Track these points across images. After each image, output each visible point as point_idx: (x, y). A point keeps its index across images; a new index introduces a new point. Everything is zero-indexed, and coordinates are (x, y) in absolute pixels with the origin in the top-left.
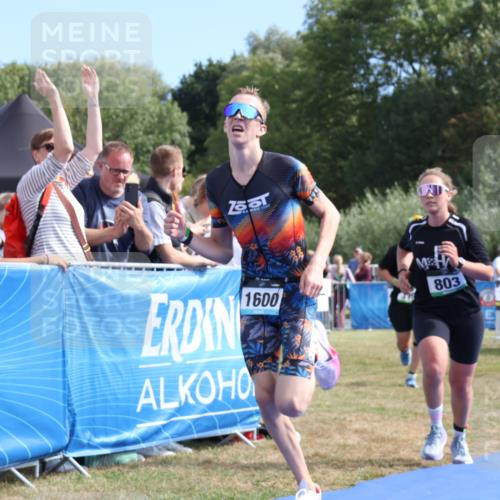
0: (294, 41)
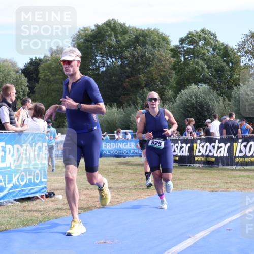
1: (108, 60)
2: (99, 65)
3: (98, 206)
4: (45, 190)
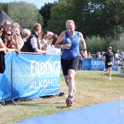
1: (96, 5)
2: (90, 8)
3: (93, 103)
4: (58, 91)
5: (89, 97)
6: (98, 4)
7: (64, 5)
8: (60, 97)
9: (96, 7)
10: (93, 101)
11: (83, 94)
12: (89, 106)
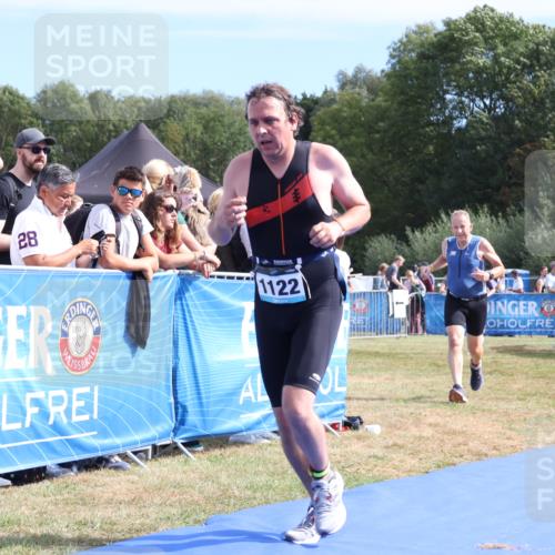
0: (379, 78)
1: (473, 101)
2: (451, 113)
3: (469, 457)
4: (341, 412)
5: (454, 433)
6: (482, 98)
7: (359, 101)
8: (350, 433)
9: (476, 109)
10: (466, 448)
11: (431, 420)
12: (453, 467)
